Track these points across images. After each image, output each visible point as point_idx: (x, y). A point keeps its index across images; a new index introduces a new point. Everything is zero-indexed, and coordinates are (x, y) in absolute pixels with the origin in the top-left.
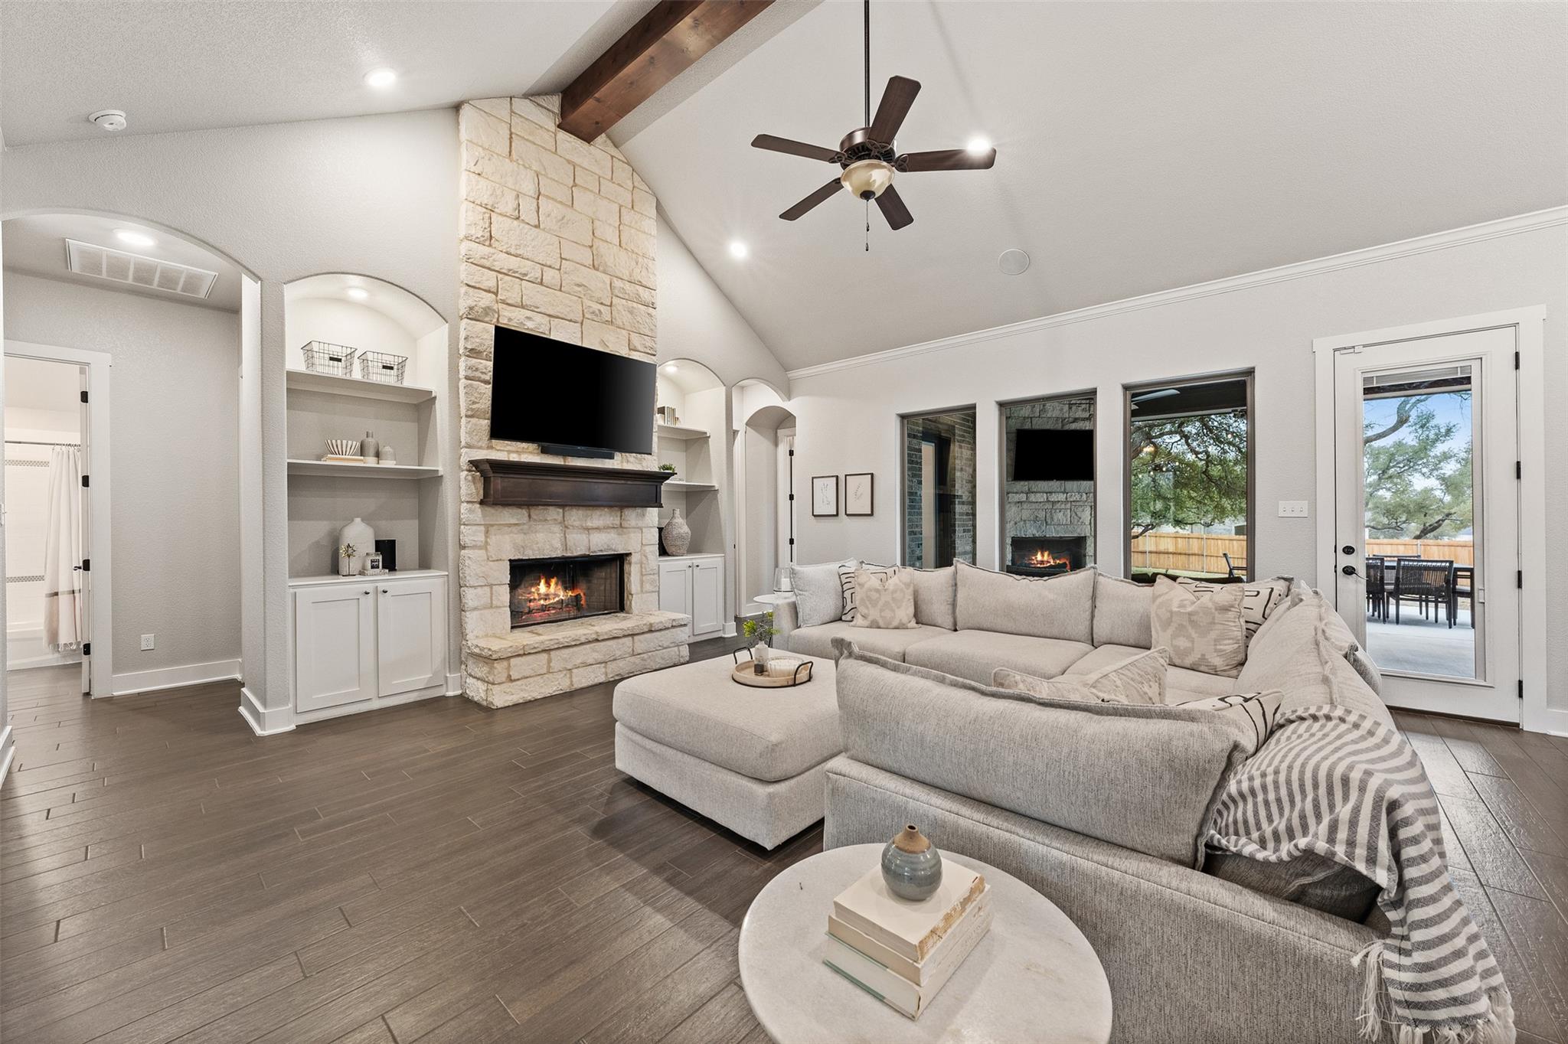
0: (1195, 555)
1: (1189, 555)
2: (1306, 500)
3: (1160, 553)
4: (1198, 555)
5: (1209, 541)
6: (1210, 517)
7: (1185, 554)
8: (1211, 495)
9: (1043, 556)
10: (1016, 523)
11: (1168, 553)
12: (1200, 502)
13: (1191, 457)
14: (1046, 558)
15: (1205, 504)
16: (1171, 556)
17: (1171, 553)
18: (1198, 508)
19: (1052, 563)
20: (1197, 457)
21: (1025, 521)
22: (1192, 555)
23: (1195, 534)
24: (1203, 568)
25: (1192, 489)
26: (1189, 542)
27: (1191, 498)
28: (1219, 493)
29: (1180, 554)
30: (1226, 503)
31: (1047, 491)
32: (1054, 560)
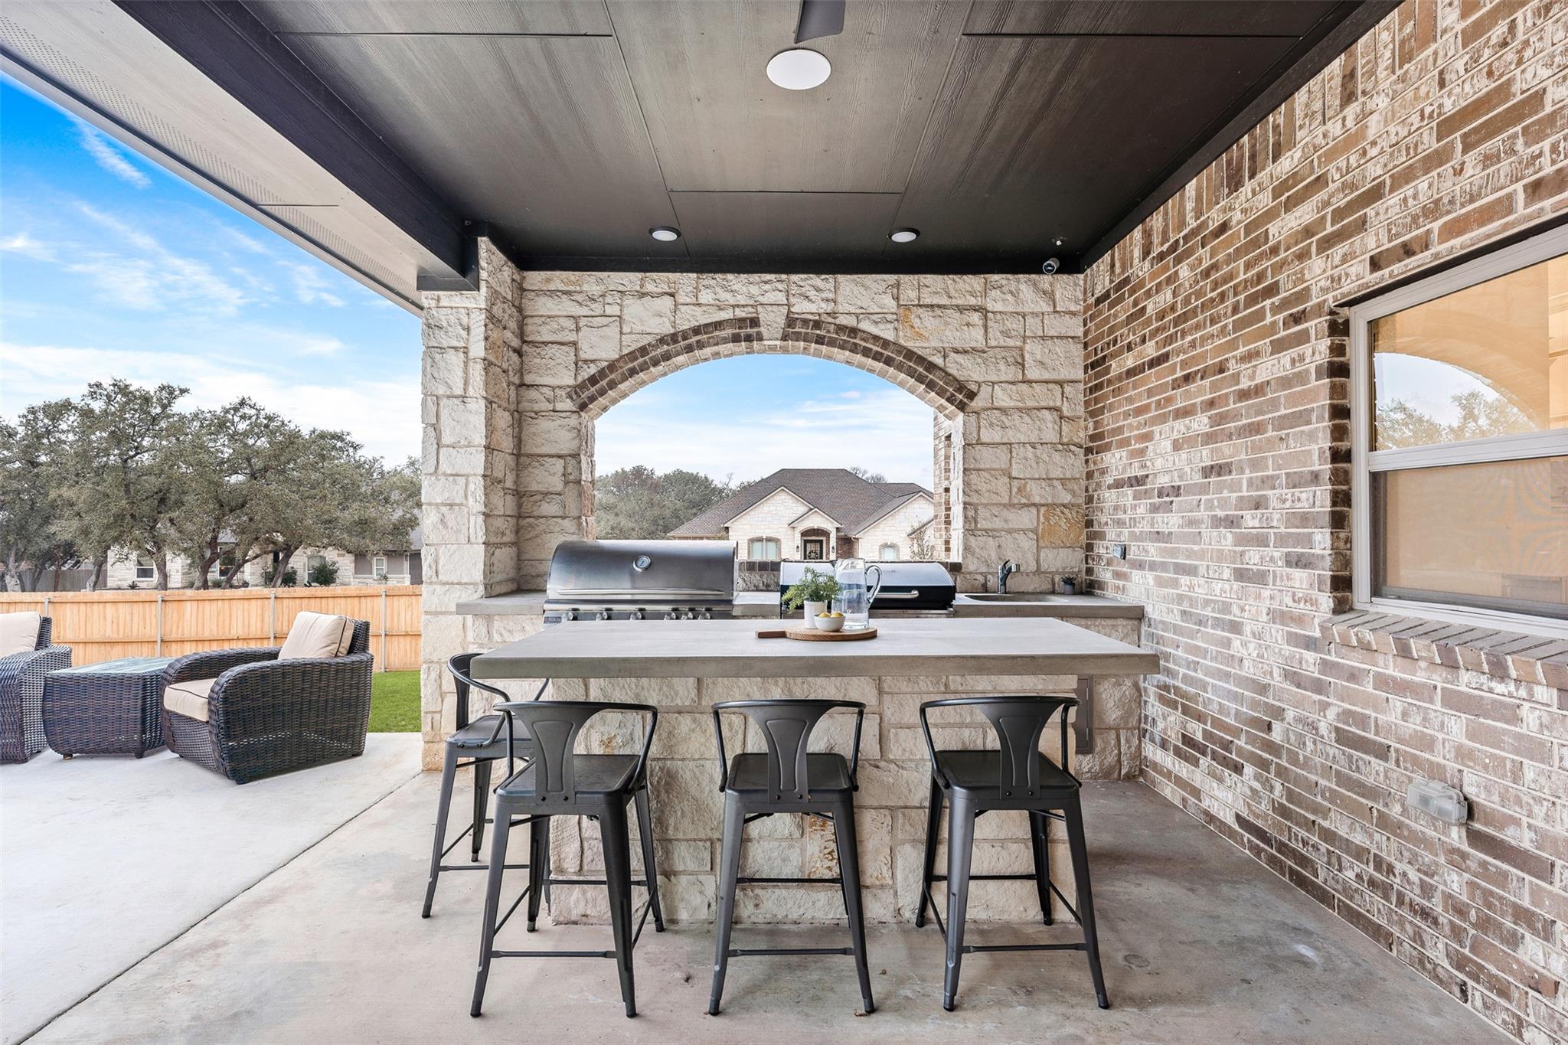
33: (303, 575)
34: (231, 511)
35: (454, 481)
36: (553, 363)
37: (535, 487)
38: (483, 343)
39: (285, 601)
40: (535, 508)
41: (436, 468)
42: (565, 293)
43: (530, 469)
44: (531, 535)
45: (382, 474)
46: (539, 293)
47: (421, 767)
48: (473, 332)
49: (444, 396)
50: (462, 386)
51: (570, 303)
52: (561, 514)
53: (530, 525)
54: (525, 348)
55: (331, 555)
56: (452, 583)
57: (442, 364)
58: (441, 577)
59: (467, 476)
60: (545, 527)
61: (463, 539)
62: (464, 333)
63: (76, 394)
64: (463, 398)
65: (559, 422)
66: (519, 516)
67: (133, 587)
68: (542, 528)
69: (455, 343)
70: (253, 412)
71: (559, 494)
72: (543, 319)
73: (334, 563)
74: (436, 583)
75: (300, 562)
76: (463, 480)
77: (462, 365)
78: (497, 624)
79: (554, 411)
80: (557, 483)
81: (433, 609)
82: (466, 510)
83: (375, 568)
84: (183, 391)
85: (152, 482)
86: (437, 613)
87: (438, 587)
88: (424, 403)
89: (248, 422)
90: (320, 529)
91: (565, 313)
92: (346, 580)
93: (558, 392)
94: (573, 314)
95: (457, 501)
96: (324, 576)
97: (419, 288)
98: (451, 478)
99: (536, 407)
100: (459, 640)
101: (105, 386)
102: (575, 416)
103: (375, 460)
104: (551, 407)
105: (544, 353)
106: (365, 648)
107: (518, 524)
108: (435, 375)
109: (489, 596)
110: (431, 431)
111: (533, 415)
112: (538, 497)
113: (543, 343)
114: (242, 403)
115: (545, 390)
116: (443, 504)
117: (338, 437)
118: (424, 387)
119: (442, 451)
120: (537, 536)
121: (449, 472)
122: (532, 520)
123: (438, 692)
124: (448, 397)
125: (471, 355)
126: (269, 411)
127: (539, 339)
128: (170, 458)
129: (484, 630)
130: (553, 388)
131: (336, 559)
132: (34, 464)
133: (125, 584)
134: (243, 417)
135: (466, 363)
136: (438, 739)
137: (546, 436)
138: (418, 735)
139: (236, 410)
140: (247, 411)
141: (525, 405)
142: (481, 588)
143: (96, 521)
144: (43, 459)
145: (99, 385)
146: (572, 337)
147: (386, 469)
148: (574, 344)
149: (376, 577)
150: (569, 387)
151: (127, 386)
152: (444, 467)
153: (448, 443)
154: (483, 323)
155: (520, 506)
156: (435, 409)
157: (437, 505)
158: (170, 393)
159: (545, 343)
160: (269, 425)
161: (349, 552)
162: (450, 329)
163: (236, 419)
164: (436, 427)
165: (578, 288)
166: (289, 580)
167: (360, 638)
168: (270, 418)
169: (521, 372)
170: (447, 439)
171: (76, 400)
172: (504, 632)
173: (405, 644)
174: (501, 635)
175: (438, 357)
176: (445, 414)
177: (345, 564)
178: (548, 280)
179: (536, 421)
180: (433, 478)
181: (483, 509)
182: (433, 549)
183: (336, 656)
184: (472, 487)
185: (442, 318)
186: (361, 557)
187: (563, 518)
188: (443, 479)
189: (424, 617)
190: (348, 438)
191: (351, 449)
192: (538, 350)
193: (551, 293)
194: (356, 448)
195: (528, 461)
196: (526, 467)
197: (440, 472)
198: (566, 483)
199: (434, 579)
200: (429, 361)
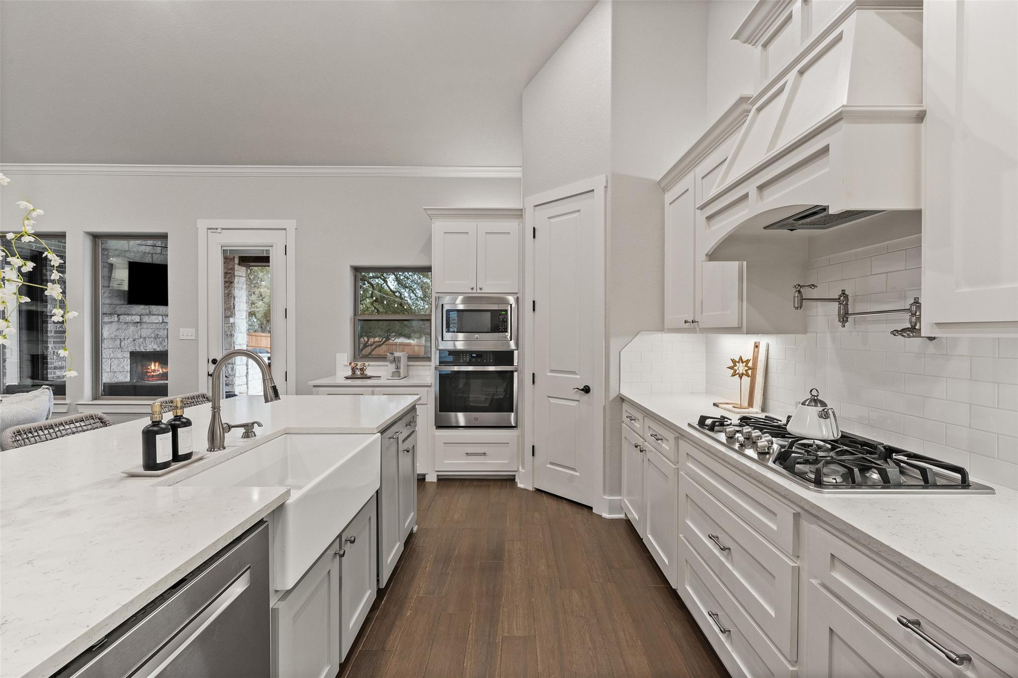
2: (194, 328)
9: (155, 366)
10: (134, 340)
14: (157, 368)
19: (161, 372)
21: (145, 338)
31: (163, 314)
32: (162, 369)
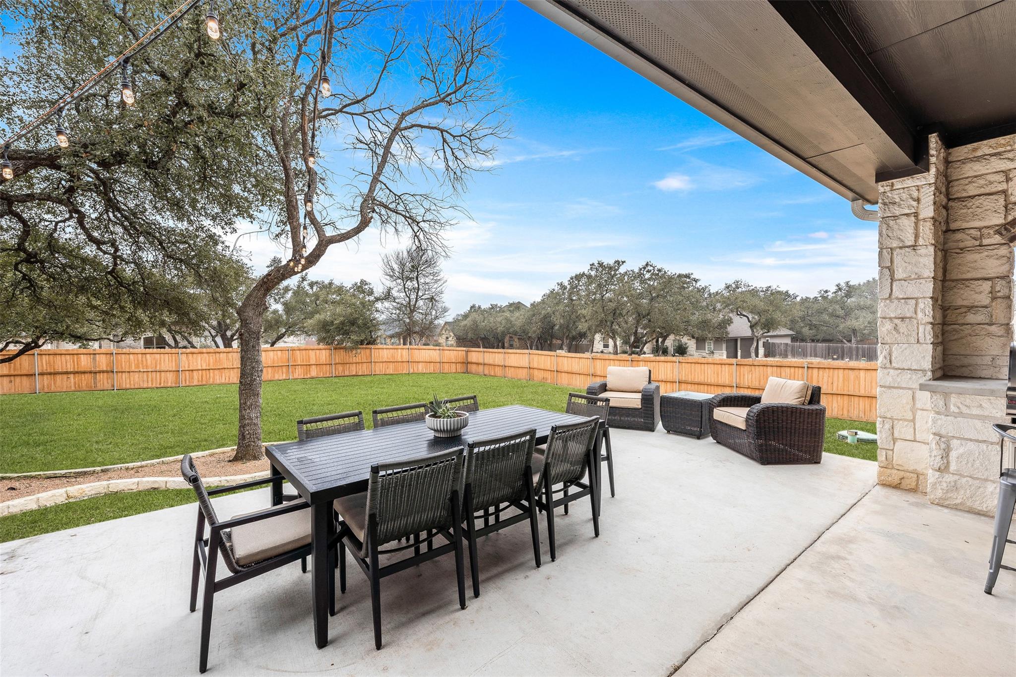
0: (103, 372)
1: (95, 373)
3: (55, 374)
4: (107, 372)
5: (119, 357)
6: (120, 331)
7: (91, 372)
8: (123, 304)
11: (67, 373)
12: (106, 313)
13: (90, 250)
15: (114, 315)
16: (72, 376)
17: (70, 373)
18: (104, 321)
20: (99, 248)
22: (100, 372)
23: (103, 350)
24: (113, 386)
25: (94, 295)
26: (94, 359)
27: (94, 307)
28: (133, 301)
29: (84, 373)
30: (140, 314)
33: (671, 350)
34: (643, 317)
35: (906, 303)
36: (980, 210)
37: (960, 302)
38: (932, 207)
39: (683, 364)
40: (959, 318)
41: (891, 294)
42: (992, 155)
43: (955, 290)
44: (956, 337)
45: (710, 294)
46: (964, 162)
47: (877, 481)
48: (923, 201)
49: (897, 248)
50: (913, 239)
51: (1000, 161)
52: (987, 321)
53: (955, 330)
54: (951, 204)
55: (685, 340)
56: (903, 369)
57: (896, 227)
58: (893, 365)
59: (917, 299)
60: (970, 331)
61: (913, 340)
62: (915, 204)
63: (585, 269)
64: (914, 247)
65: (986, 253)
66: (944, 324)
67: (602, 352)
68: (966, 332)
69: (907, 211)
70: (652, 268)
71: (986, 307)
72: (969, 180)
73: (686, 344)
74: (889, 368)
75: (670, 342)
76: (914, 301)
77: (913, 224)
78: (954, 399)
79: (980, 246)
80: (985, 299)
81: (887, 384)
82: (915, 321)
83: (707, 347)
84: (623, 262)
85: (612, 305)
86: (890, 387)
87: (892, 371)
88: (880, 254)
89: (650, 274)
90: (682, 326)
91: (994, 170)
92: (692, 353)
93: (985, 231)
94: (1003, 169)
95: (908, 315)
96: (681, 350)
97: (877, 181)
98: (903, 301)
99: (961, 245)
100: (909, 406)
101: (595, 264)
102: (1005, 247)
103: (706, 287)
104: (977, 243)
105: (971, 204)
106: (818, 402)
107: (943, 330)
108: (890, 234)
109: (935, 379)
110: (887, 272)
111: (958, 251)
112: (963, 310)
113: (970, 197)
114: (647, 265)
115: (972, 231)
116: (896, 318)
117: (687, 276)
118: (880, 243)
119: (894, 284)
120: (962, 338)
121: (901, 297)
122: (957, 326)
123: (891, 437)
124: (901, 248)
125: (921, 217)
126: (659, 267)
127: (965, 194)
128: (622, 293)
129: (942, 403)
130: (980, 229)
131: (687, 341)
132: (572, 300)
133: (599, 351)
134: (649, 271)
135: (916, 224)
136: (891, 467)
137: (972, 265)
138: (876, 463)
139: (644, 268)
140: (650, 268)
141: (951, 245)
142: (929, 374)
143: (593, 323)
144: (574, 298)
145: (593, 264)
146: (1004, 186)
147: (712, 291)
148: (1004, 192)
149: (707, 352)
150: (997, 225)
151: (603, 263)
152: (897, 293)
153: (900, 277)
154: (932, 193)
155: (944, 317)
156: (889, 257)
157: (891, 319)
158: (619, 263)
159: (973, 197)
160: (659, 274)
161: (693, 337)
162: (902, 202)
163: (645, 273)
164: (891, 269)
165: (1009, 148)
166: (665, 352)
167: (815, 395)
168: (659, 270)
169: (947, 222)
170: (899, 274)
171: (586, 272)
172: (961, 406)
173: (863, 404)
174: (959, 408)
175: (892, 223)
176: (896, 261)
177: (691, 344)
178: (975, 150)
179: (962, 255)
180: (888, 301)
181: (931, 320)
182: (887, 346)
183: (803, 404)
184: (921, 305)
185: (896, 197)
186: (701, 342)
187: (991, 324)
188: (896, 301)
189: (878, 389)
190: (692, 277)
191: (694, 282)
192: (964, 204)
193: (978, 159)
194: (696, 281)
195: (954, 284)
196: (951, 289)
197: (893, 297)
198: (994, 299)
199: (888, 365)
200: (885, 226)
